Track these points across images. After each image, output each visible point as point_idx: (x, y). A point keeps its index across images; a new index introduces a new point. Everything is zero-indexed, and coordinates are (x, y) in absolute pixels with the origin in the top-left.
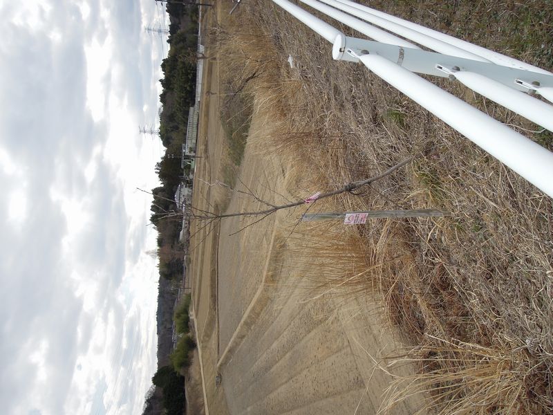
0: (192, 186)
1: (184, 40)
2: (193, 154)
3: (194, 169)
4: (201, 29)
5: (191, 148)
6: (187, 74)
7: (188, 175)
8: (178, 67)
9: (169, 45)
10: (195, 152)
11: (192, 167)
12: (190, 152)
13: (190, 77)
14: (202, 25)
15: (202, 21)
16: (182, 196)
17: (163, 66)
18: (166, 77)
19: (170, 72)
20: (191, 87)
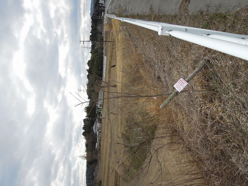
0: (101, 122)
1: (97, 52)
2: (101, 107)
3: (102, 114)
4: (105, 49)
5: (100, 105)
6: (99, 67)
7: (100, 117)
8: (95, 64)
9: (91, 54)
10: (102, 107)
11: (101, 113)
12: (100, 106)
13: (100, 68)
14: (105, 47)
15: (105, 45)
16: (96, 127)
17: (88, 64)
18: (90, 69)
19: (91, 66)
20: (100, 72)
